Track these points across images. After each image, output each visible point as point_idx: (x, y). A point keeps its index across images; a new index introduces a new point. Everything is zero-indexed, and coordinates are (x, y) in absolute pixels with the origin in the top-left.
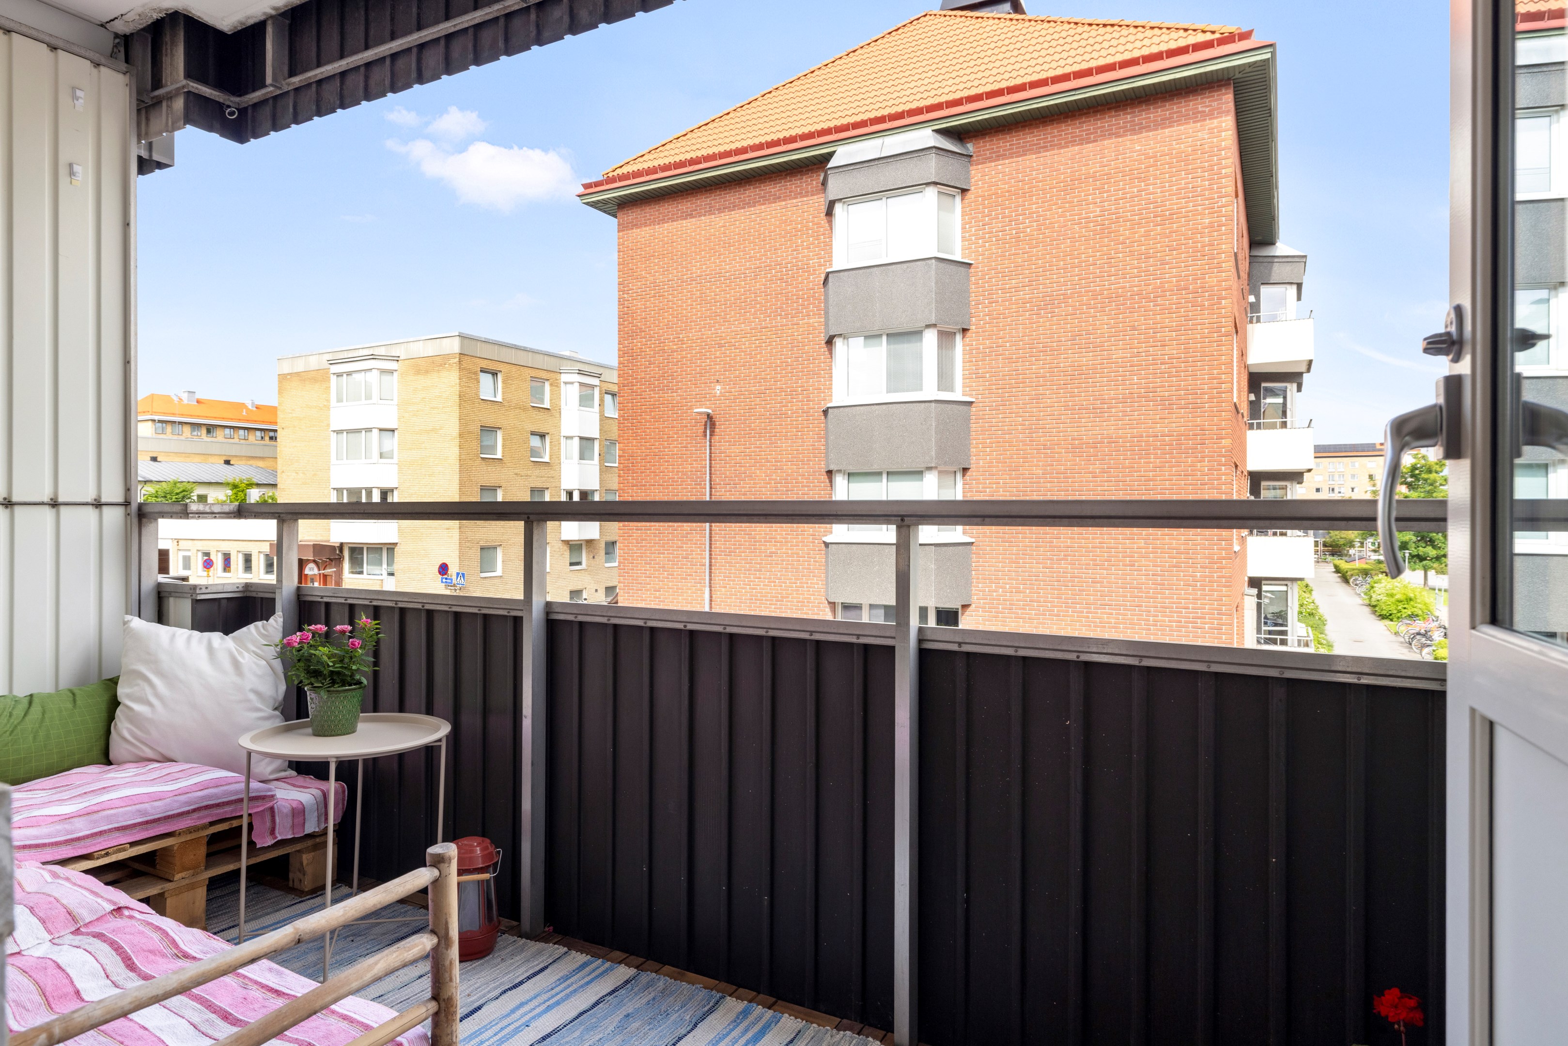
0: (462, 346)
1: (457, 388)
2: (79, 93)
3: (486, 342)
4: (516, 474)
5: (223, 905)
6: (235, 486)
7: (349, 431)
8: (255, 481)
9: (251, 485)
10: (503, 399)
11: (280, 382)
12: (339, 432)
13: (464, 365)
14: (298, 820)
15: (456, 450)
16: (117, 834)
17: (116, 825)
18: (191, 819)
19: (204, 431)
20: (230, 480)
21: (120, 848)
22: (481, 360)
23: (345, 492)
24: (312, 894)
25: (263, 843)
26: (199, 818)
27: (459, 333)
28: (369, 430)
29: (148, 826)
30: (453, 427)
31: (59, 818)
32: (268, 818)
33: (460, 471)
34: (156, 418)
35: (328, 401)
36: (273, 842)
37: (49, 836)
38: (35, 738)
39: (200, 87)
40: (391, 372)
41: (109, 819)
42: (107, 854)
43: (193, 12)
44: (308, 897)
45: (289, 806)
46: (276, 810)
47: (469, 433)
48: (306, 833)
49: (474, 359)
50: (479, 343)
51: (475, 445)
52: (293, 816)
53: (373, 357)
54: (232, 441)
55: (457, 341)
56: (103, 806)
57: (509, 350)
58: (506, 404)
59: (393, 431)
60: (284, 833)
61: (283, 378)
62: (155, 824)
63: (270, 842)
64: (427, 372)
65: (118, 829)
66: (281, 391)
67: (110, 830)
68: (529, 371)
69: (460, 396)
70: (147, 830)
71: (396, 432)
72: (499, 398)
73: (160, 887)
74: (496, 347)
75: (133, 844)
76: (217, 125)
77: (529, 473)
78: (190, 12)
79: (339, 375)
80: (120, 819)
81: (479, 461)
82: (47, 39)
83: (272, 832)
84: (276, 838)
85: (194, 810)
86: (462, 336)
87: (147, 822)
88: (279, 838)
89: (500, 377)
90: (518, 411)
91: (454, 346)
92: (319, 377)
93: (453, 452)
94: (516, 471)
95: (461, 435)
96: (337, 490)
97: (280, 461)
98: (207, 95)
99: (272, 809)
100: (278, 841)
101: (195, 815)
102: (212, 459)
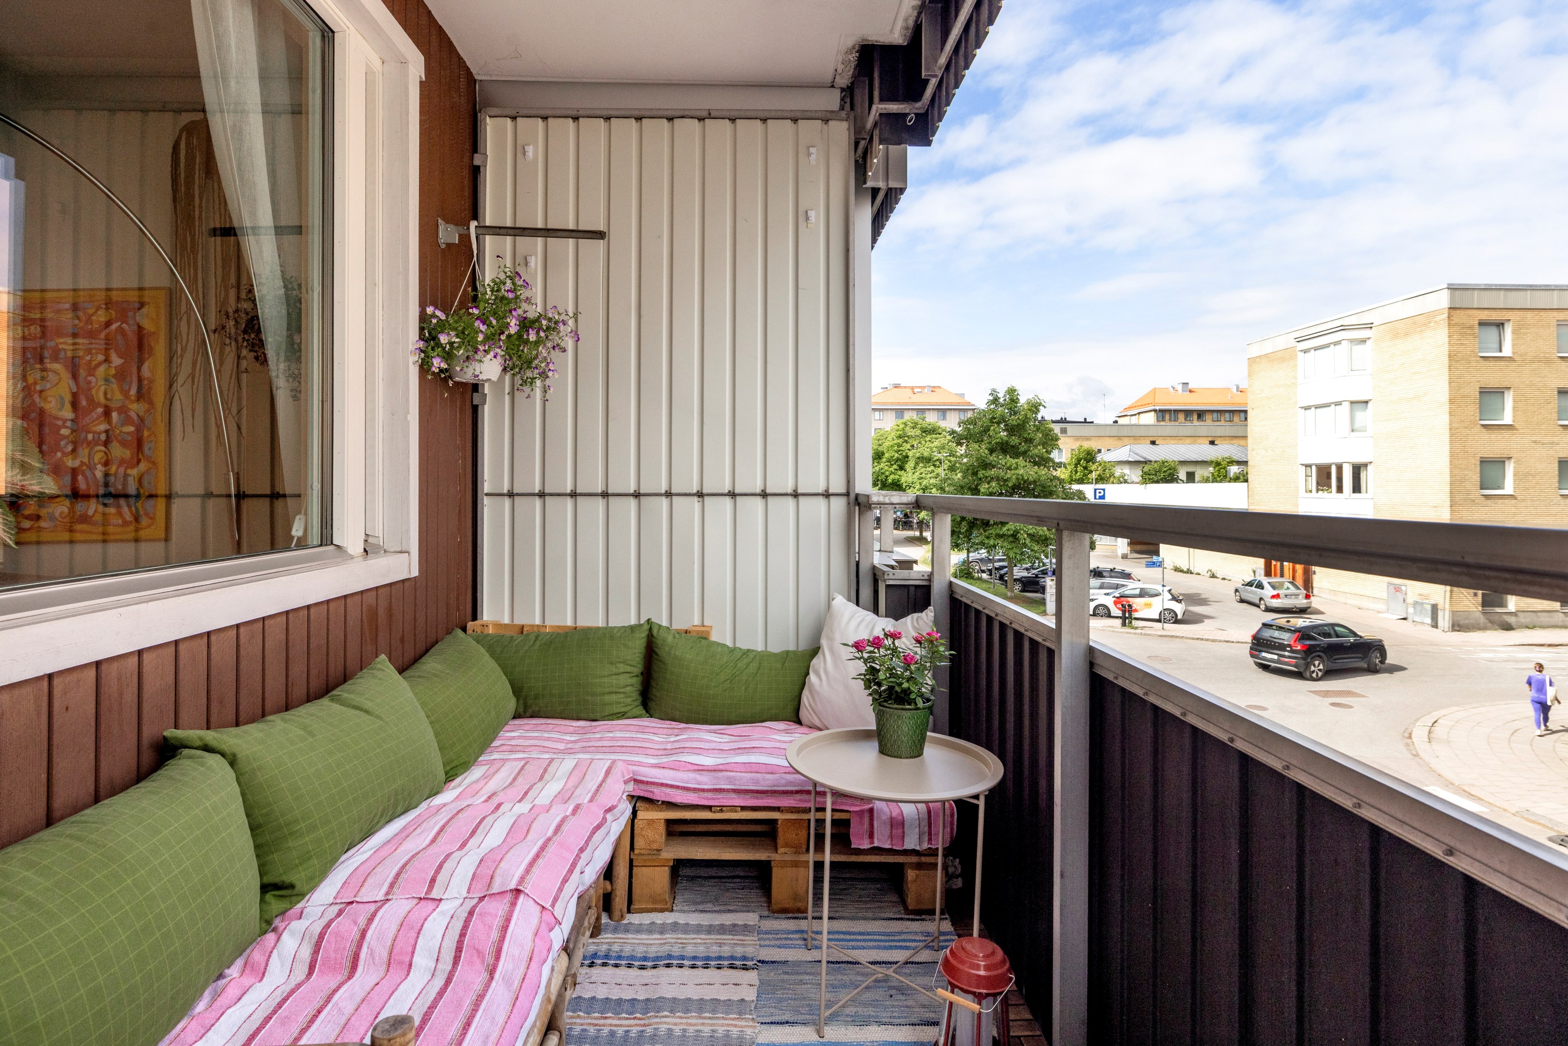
0: (1452, 299)
1: (1446, 348)
2: (812, 150)
3: (1488, 289)
4: (1535, 442)
5: (845, 889)
6: (1218, 464)
7: (1317, 407)
8: (1236, 458)
9: (1232, 462)
10: (1514, 353)
11: (1250, 366)
12: (1307, 408)
13: (1456, 320)
14: (897, 832)
15: (1446, 418)
16: (733, 795)
17: (733, 787)
18: (794, 800)
19: (1195, 417)
20: (1214, 459)
21: (733, 808)
22: (1479, 312)
23: (1314, 468)
24: (917, 915)
25: (860, 844)
26: (800, 800)
27: (1449, 285)
28: (1338, 404)
29: (759, 795)
30: (1441, 390)
31: (696, 767)
32: (866, 820)
33: (1451, 442)
34: (1157, 408)
35: (1296, 378)
36: (869, 846)
37: (682, 781)
38: (746, 689)
39: (887, 106)
40: (1363, 341)
41: (730, 780)
42: (721, 811)
43: (870, 39)
44: (911, 917)
45: (889, 813)
46: (875, 815)
47: (1463, 397)
48: (905, 847)
49: (1468, 312)
50: (1476, 292)
51: (1472, 410)
52: (892, 826)
53: (1343, 328)
54: (1218, 423)
55: (1446, 294)
56: (726, 767)
57: (1522, 293)
58: (1517, 358)
59: (1367, 402)
60: (882, 841)
61: (1252, 361)
62: (763, 795)
63: (866, 845)
64: (1407, 334)
65: (735, 791)
66: (1250, 375)
67: (728, 791)
68: (1555, 314)
69: (1450, 356)
70: (757, 798)
71: (1370, 404)
72: (1507, 351)
73: (768, 854)
74: (1502, 292)
75: (743, 808)
76: (905, 136)
77: (1555, 439)
78: (867, 40)
79: (1305, 351)
80: (737, 783)
81: (1478, 428)
82: (789, 115)
83: (871, 836)
84: (873, 843)
85: (797, 792)
86: (1452, 288)
87: (757, 792)
88: (876, 844)
89: (1508, 330)
90: (1535, 365)
91: (1443, 300)
92: (1284, 357)
93: (1442, 420)
94: (1534, 438)
95: (1452, 401)
96: (1306, 466)
97: (1250, 439)
98: (895, 112)
99: (871, 811)
100: (874, 847)
101: (798, 797)
102: (1200, 440)
